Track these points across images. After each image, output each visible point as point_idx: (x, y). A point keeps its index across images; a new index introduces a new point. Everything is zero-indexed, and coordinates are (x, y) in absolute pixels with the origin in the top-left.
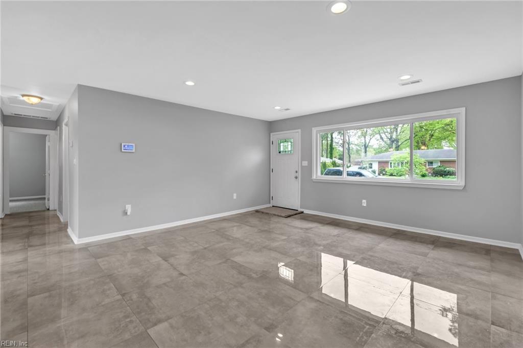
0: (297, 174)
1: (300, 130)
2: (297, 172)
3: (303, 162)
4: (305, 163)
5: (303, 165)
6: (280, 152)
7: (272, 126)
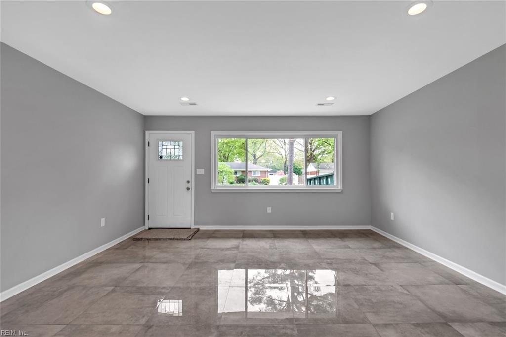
0: (189, 185)
1: (193, 132)
2: (188, 182)
3: (197, 170)
4: (201, 172)
5: (197, 173)
6: (161, 157)
7: (148, 122)
